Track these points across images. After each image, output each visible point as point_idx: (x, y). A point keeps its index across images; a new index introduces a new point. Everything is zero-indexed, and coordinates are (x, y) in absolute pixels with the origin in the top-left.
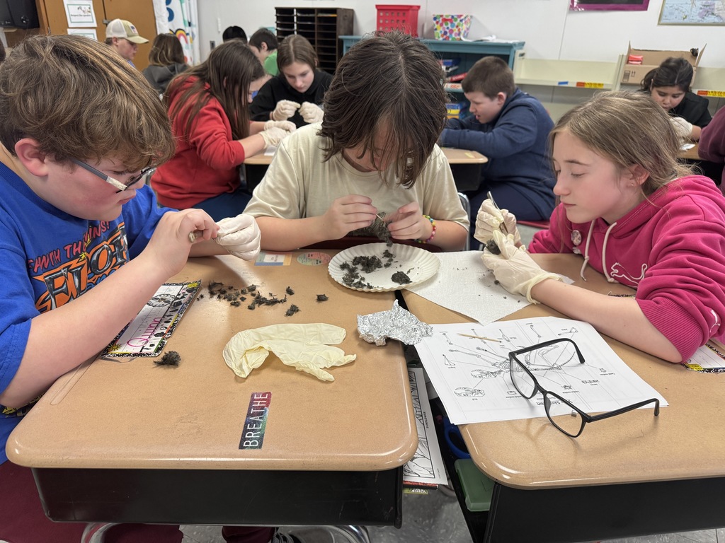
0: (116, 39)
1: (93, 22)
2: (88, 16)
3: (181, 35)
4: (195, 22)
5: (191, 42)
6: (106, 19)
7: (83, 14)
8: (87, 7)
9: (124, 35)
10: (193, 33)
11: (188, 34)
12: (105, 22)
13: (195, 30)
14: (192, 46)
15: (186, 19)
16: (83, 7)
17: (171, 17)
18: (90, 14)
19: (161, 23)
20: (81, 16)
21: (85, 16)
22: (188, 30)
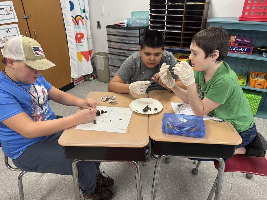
0: (12, 61)
1: (15, 18)
2: (10, 14)
3: (79, 19)
4: (87, 10)
5: (86, 23)
6: (25, 15)
7: (5, 13)
8: (9, 7)
9: (22, 57)
10: (86, 17)
11: (83, 18)
12: (25, 17)
13: (87, 14)
14: (86, 26)
15: (82, 8)
16: (5, 8)
17: (72, 8)
18: (12, 12)
19: (66, 13)
20: (3, 14)
21: (7, 14)
22: (83, 15)
